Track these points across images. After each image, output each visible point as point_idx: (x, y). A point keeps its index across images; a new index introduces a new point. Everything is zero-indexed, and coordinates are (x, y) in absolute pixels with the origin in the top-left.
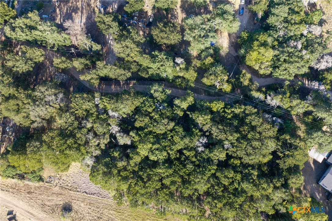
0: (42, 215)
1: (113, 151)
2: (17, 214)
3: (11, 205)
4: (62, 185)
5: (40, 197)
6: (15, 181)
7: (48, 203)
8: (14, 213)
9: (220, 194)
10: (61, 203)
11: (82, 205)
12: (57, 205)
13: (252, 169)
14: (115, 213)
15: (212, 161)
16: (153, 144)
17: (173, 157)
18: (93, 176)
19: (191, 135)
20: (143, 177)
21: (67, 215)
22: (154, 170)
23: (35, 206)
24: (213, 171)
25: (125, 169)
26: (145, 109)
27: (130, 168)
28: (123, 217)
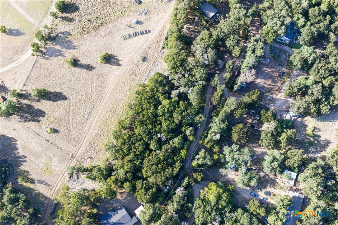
0: (144, 47)
1: (169, 87)
2: (148, 35)
3: (153, 32)
4: (158, 58)
5: (154, 46)
6: (166, 35)
7: (150, 50)
8: (149, 33)
9: (131, 140)
10: (148, 57)
11: (145, 67)
12: (148, 54)
13: (140, 162)
14: (136, 83)
15: (150, 140)
16: (168, 109)
17: (158, 118)
18: (157, 74)
19: (168, 132)
20: (150, 100)
21: (141, 59)
22: (153, 106)
23: (150, 44)
24: (144, 139)
25: (158, 91)
26: (190, 108)
27: (157, 93)
28: (133, 87)
